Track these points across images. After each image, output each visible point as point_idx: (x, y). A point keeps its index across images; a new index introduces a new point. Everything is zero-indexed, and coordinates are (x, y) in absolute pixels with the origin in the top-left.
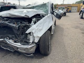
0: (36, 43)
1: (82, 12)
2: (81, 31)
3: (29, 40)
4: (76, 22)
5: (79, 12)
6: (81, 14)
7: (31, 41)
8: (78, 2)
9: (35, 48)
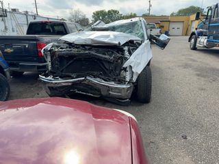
0: (133, 83)
1: (194, 36)
2: (195, 73)
3: (125, 78)
4: (184, 57)
5: (186, 35)
6: (193, 40)
7: (128, 79)
8: (184, 10)
9: (132, 89)
